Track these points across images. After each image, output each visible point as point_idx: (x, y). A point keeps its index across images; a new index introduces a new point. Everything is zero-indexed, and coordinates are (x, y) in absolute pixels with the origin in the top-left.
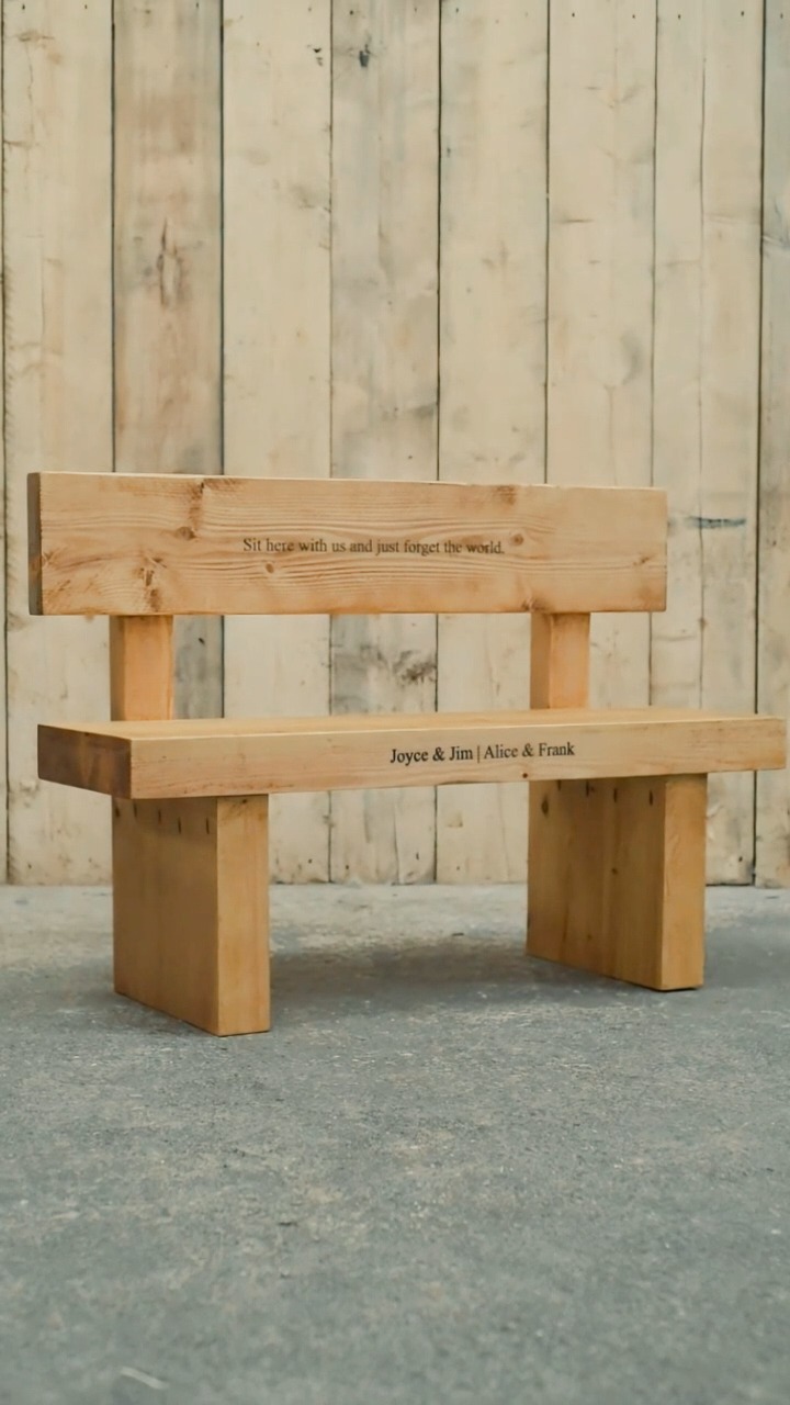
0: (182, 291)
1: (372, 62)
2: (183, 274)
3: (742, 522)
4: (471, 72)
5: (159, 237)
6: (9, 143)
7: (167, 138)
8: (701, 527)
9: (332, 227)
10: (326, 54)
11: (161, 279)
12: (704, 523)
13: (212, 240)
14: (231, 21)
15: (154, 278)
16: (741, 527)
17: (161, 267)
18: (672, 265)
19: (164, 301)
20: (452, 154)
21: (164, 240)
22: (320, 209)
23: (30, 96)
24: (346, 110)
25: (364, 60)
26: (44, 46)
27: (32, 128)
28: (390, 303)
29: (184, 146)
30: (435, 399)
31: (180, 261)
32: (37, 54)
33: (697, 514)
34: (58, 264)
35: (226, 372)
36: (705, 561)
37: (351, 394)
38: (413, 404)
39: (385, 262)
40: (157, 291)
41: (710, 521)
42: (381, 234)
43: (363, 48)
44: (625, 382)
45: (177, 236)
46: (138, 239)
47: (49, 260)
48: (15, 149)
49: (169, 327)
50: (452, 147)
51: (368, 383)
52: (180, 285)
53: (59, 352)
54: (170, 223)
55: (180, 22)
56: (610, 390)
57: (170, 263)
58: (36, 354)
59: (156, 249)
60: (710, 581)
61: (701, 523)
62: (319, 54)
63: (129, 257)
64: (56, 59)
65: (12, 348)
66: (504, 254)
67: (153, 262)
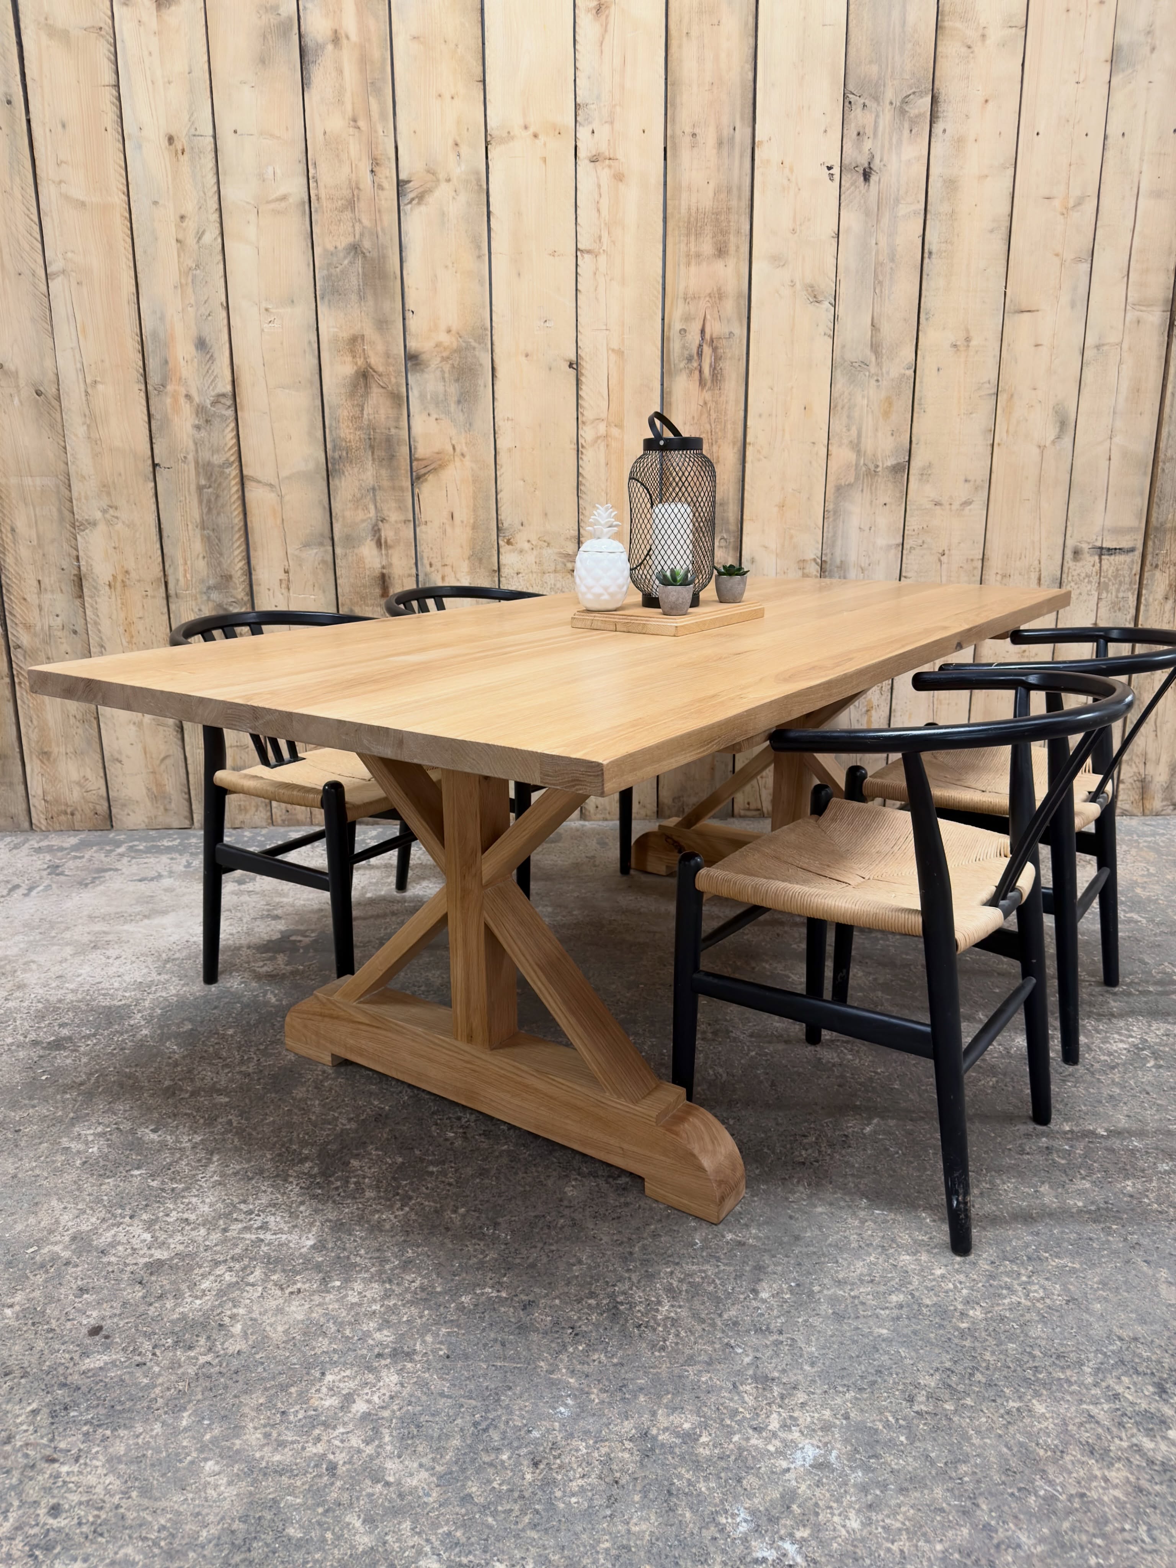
0: (717, 376)
1: (874, 178)
2: (717, 358)
3: (1132, 550)
4: (952, 184)
5: (700, 327)
6: (582, 251)
7: (707, 247)
8: (1100, 555)
9: (835, 317)
10: (836, 171)
11: (700, 365)
12: (1104, 551)
13: (739, 331)
14: (761, 142)
15: (695, 364)
16: (1131, 554)
17: (700, 354)
18: (1098, 347)
19: (702, 382)
20: (934, 256)
21: (703, 331)
22: (826, 305)
23: (598, 210)
24: (852, 220)
25: (866, 176)
26: (610, 167)
27: (600, 238)
28: (877, 381)
29: (721, 252)
30: (907, 458)
31: (715, 349)
32: (605, 173)
33: (1099, 544)
34: (620, 353)
35: (748, 440)
36: (1102, 580)
37: (843, 455)
38: (890, 462)
39: (875, 347)
40: (697, 373)
41: (1109, 549)
42: (873, 325)
43: (866, 165)
44: (1053, 442)
45: (714, 328)
46: (683, 331)
47: (613, 350)
48: (586, 256)
49: (705, 403)
50: (934, 250)
51: (856, 447)
52: (715, 369)
53: (620, 426)
54: (708, 317)
55: (720, 144)
56: (1042, 448)
57: (707, 350)
58: (602, 428)
59: (698, 338)
60: (1104, 595)
61: (1102, 551)
62: (831, 171)
63: (676, 346)
64: (619, 177)
65: (583, 423)
66: (968, 340)
67: (695, 351)
